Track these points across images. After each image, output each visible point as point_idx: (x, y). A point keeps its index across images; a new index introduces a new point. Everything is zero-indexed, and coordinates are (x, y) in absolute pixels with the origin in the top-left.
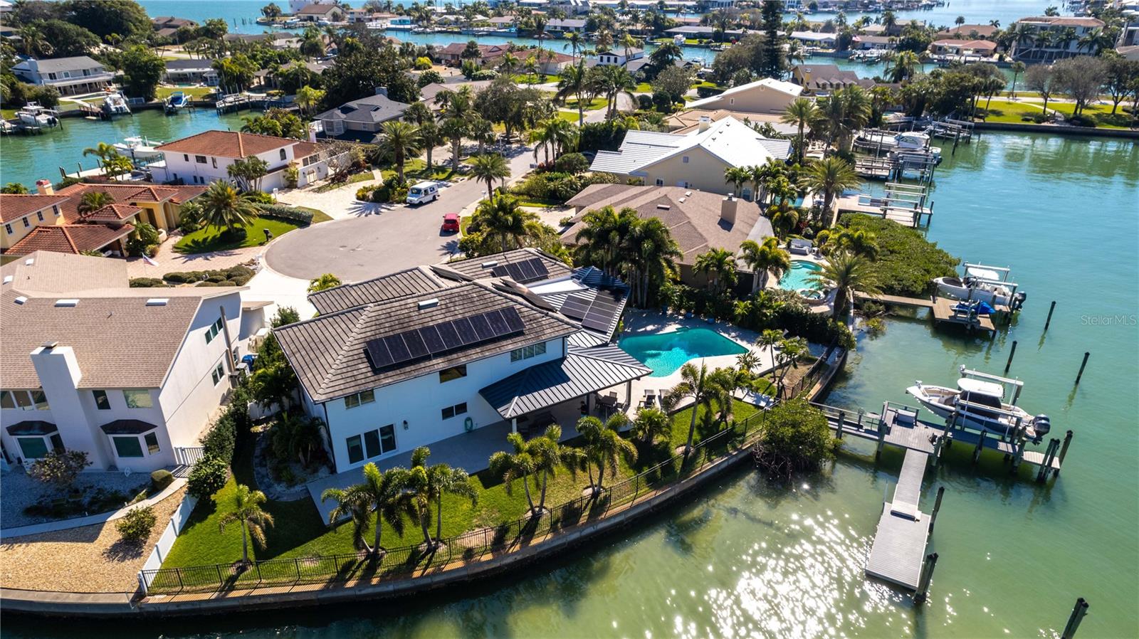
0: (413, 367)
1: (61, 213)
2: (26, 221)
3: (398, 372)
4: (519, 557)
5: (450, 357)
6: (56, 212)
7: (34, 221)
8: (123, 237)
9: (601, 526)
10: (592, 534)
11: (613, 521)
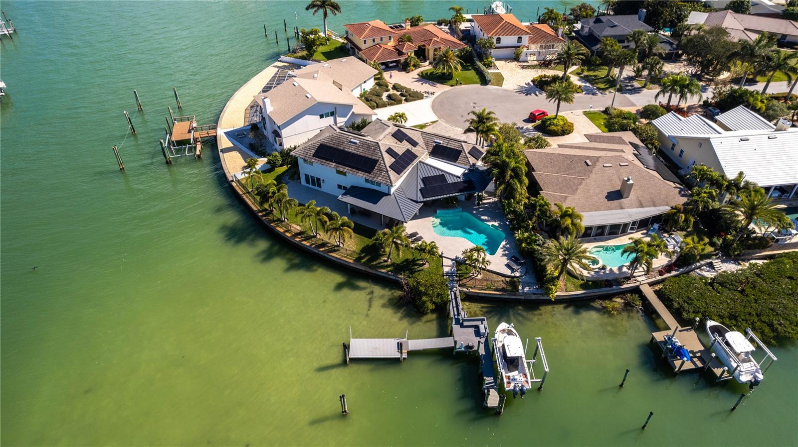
0: (325, 161)
1: (392, 40)
2: (374, 40)
3: (319, 160)
4: (297, 243)
5: (338, 165)
6: (390, 39)
7: (378, 41)
8: (402, 59)
9: (326, 255)
10: (322, 255)
11: (331, 257)
